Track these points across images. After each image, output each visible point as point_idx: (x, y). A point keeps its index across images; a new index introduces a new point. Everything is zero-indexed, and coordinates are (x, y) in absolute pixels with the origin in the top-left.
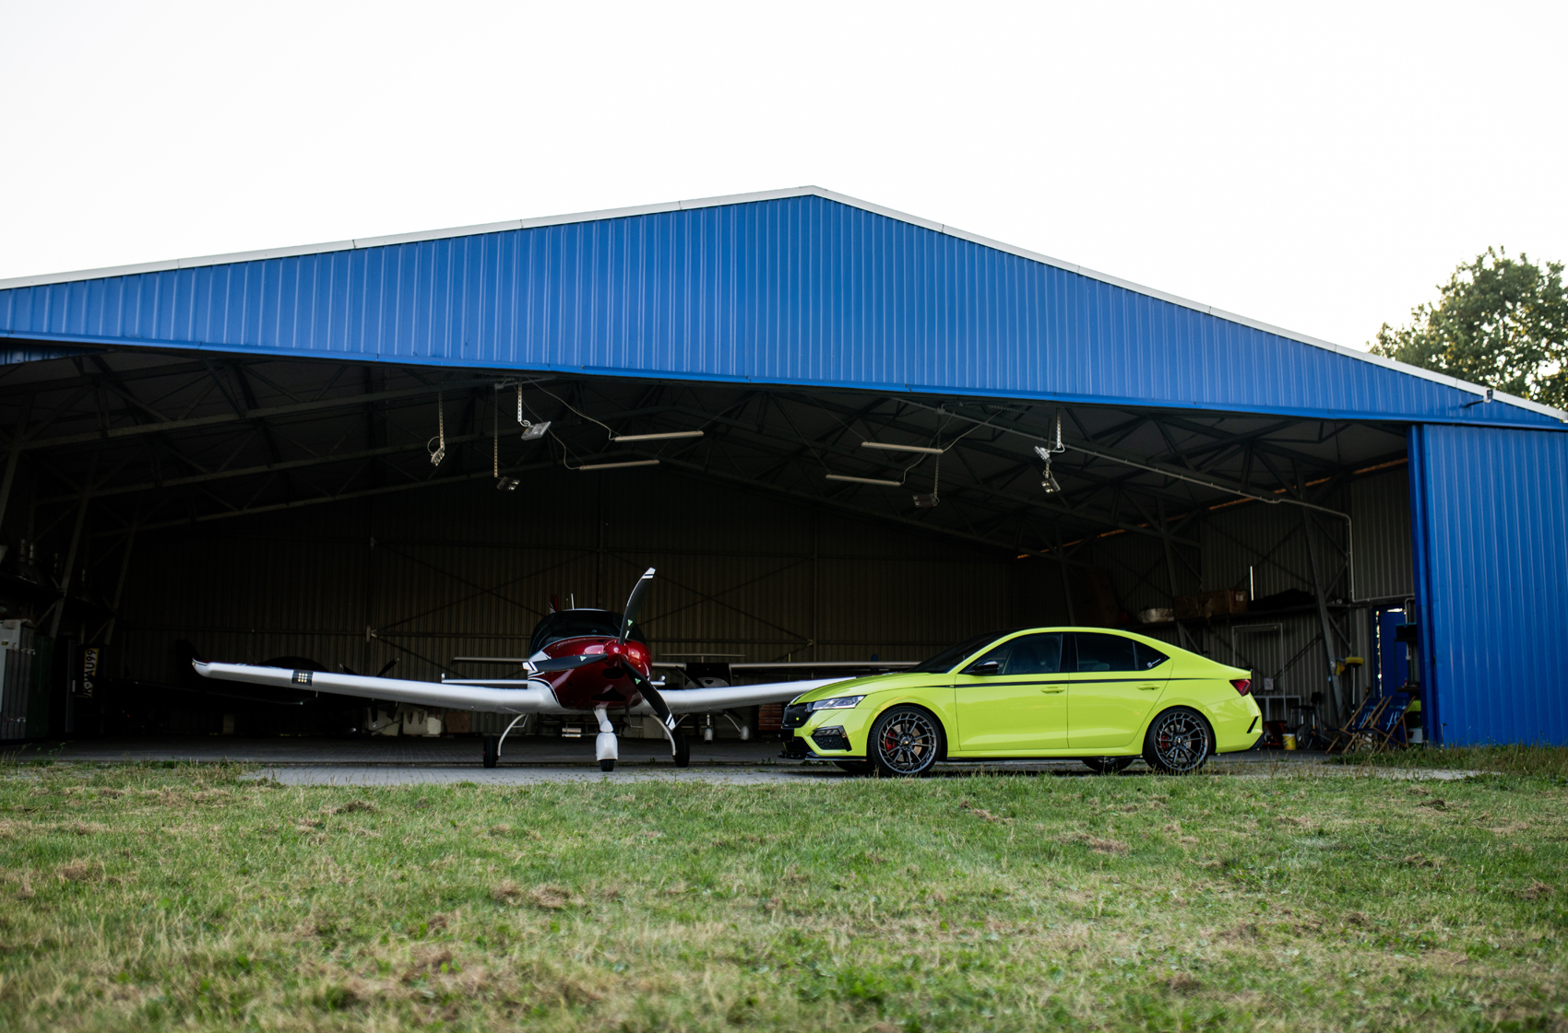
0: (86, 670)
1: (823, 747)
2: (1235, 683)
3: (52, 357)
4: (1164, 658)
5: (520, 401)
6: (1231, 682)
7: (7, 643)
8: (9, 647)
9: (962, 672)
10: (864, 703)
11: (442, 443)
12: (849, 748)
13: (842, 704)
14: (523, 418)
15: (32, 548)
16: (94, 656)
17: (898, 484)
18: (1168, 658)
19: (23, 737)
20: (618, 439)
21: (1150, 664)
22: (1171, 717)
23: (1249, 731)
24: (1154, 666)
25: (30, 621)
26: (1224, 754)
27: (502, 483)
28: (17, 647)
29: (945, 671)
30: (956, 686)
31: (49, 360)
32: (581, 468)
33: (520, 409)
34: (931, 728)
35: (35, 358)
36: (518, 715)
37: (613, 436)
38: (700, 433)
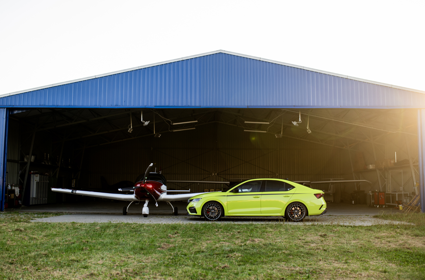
1: (191, 212)
2: (316, 195)
3: (24, 111)
4: (293, 187)
5: (142, 116)
6: (314, 194)
7: (36, 180)
8: (37, 181)
9: (230, 192)
10: (201, 200)
11: (131, 126)
12: (196, 213)
13: (197, 200)
14: (143, 120)
15: (48, 155)
16: (74, 181)
17: (266, 132)
18: (295, 187)
19: (46, 203)
20: (174, 124)
21: (288, 189)
22: (294, 205)
23: (320, 209)
24: (290, 190)
25: (48, 174)
26: (310, 216)
28: (38, 181)
29: (226, 192)
30: (227, 196)
31: (23, 112)
32: (174, 131)
34: (220, 207)
35: (20, 112)
36: (132, 201)
37: (173, 123)
38: (197, 121)
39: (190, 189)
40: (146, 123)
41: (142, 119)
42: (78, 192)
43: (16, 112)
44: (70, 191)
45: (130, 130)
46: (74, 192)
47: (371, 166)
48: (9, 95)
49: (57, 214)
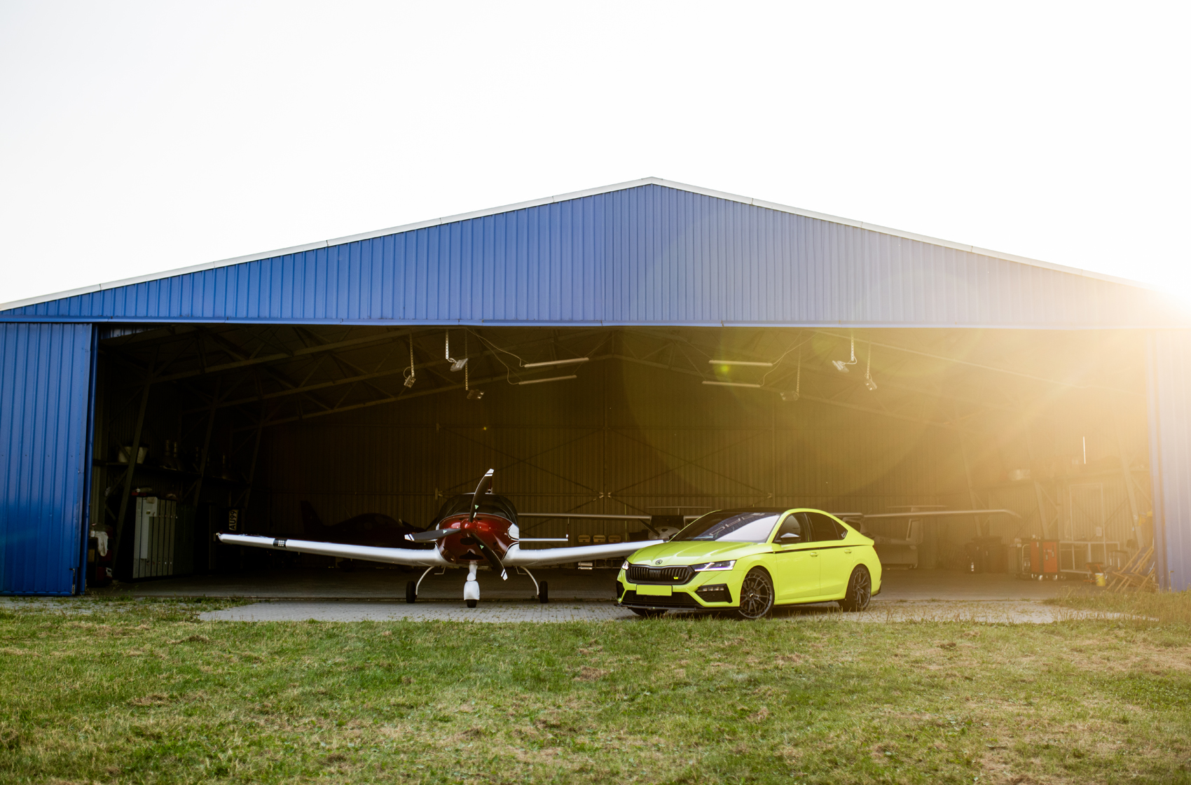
0: (230, 525)
3: (138, 332)
5: (447, 344)
7: (149, 513)
8: (151, 515)
11: (413, 371)
14: (450, 357)
15: (175, 445)
16: (235, 515)
17: (758, 386)
20: (527, 366)
25: (174, 495)
27: (470, 394)
28: (155, 515)
31: (136, 334)
32: (520, 383)
33: (447, 350)
35: (128, 333)
36: (429, 567)
37: (524, 363)
38: (586, 359)
39: (567, 536)
40: (459, 365)
41: (447, 353)
42: (291, 543)
43: (117, 333)
44: (269, 541)
45: (409, 381)
46: (281, 542)
47: (1018, 472)
48: (99, 290)
49: (235, 601)
